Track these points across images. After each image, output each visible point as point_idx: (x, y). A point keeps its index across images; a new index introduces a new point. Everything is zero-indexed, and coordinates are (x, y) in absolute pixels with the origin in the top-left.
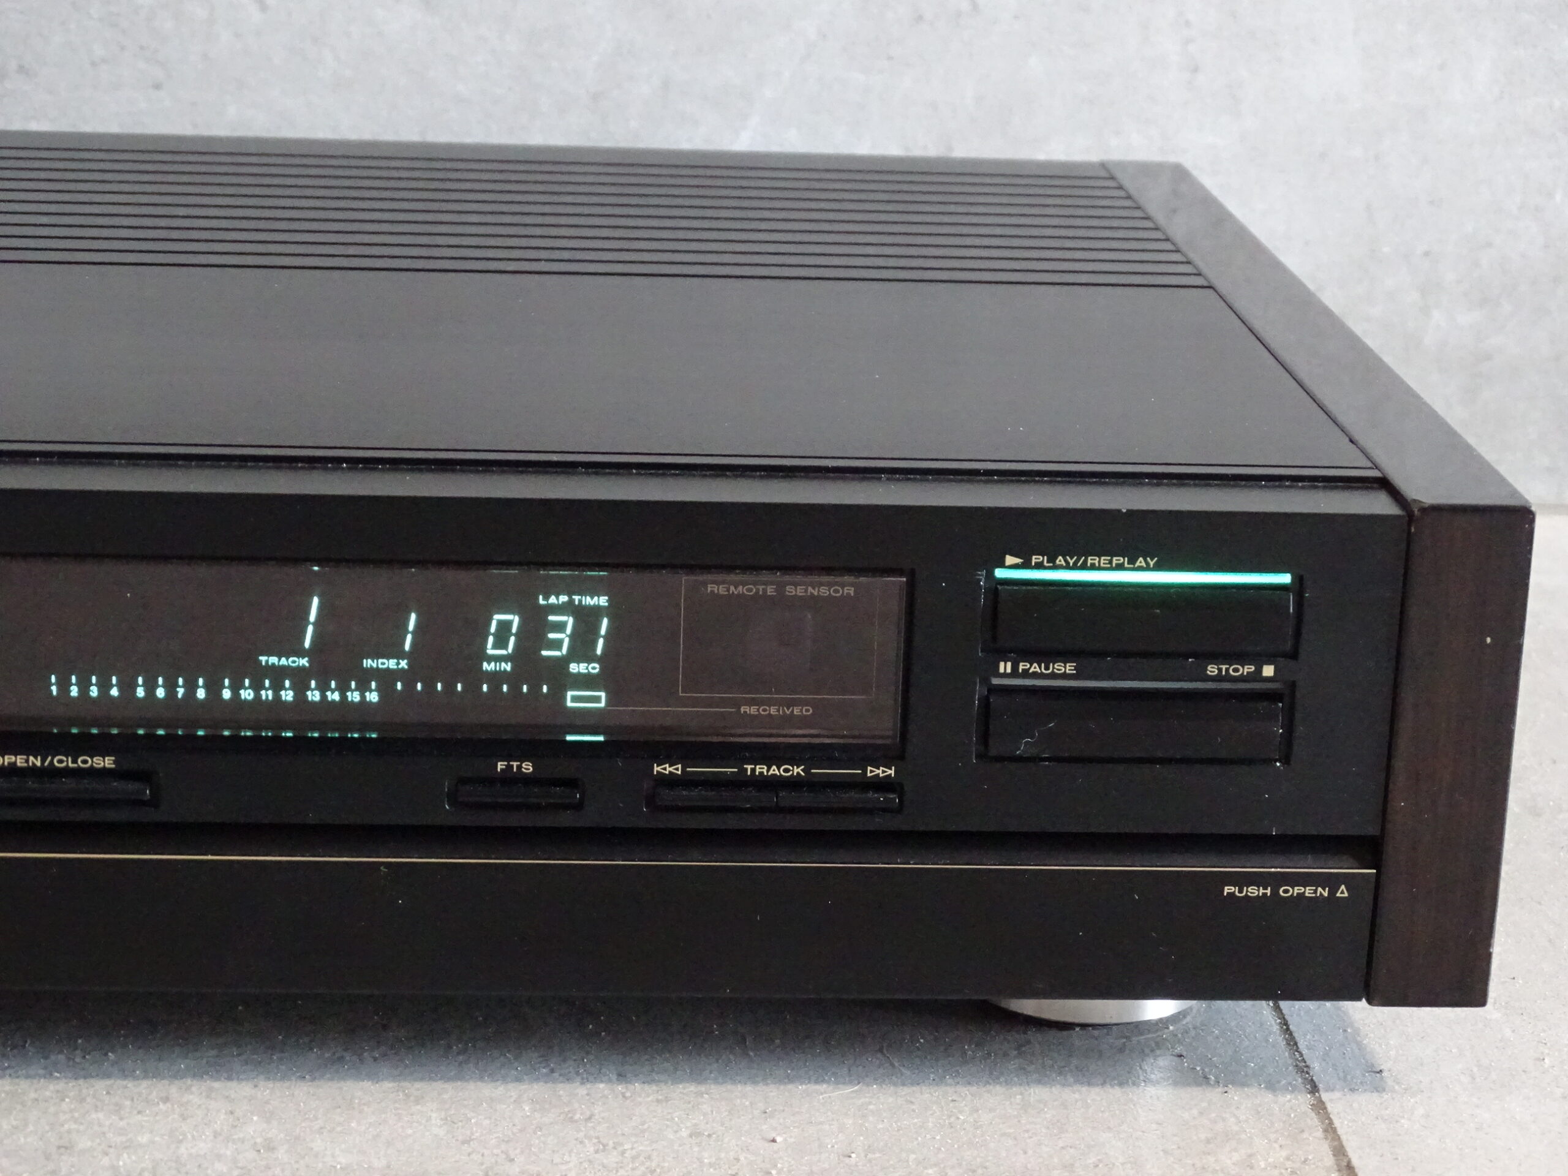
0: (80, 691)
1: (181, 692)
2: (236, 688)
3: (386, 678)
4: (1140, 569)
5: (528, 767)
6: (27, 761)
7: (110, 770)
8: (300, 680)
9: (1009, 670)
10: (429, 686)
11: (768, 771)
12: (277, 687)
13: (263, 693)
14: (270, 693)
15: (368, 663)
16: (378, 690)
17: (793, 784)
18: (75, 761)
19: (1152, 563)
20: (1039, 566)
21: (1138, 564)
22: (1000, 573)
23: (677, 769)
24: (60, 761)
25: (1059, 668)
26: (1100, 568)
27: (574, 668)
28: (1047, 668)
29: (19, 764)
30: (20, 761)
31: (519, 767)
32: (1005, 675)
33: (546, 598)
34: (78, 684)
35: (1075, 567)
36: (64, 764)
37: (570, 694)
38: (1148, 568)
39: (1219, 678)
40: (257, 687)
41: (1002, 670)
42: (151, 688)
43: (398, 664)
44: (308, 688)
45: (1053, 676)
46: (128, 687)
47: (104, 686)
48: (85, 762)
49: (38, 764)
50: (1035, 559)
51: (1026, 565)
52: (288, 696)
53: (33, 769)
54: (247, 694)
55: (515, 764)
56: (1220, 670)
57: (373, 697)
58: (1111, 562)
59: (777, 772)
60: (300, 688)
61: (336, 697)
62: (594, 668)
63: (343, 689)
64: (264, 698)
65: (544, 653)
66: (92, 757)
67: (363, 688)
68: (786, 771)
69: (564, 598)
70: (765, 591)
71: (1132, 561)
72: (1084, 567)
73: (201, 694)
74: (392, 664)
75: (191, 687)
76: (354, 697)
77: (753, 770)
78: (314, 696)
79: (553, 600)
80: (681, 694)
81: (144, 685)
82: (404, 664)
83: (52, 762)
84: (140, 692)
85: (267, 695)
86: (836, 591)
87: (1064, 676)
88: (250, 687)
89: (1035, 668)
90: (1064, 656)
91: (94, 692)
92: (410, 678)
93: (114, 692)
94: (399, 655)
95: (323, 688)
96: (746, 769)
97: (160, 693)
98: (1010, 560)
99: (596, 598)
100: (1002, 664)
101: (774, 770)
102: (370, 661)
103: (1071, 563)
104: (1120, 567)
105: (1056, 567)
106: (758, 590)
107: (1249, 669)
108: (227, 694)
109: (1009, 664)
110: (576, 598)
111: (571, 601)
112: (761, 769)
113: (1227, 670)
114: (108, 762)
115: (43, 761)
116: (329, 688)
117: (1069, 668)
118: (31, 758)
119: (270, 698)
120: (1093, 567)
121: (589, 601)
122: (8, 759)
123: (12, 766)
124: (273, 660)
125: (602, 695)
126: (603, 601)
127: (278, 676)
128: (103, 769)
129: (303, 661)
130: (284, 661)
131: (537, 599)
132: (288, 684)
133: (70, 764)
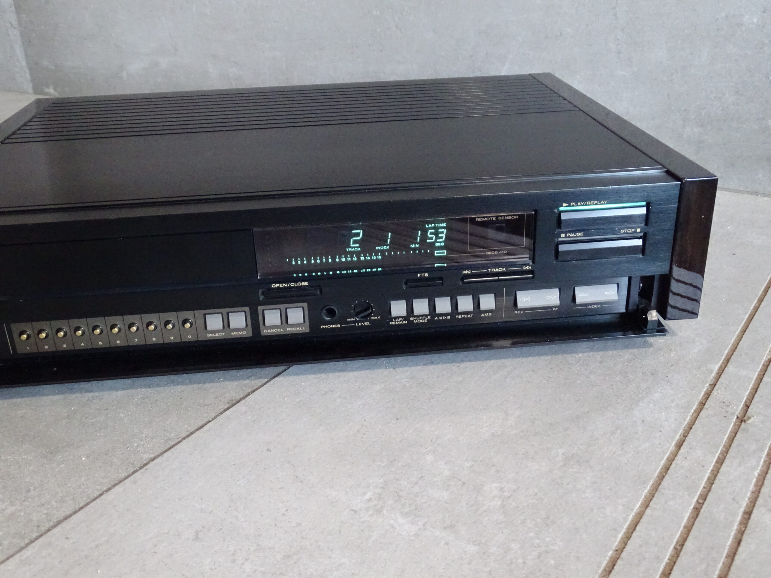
1: (324, 260)
2: (340, 258)
3: (383, 252)
4: (602, 204)
5: (427, 275)
6: (283, 285)
7: (307, 285)
8: (358, 254)
9: (564, 236)
10: (395, 253)
11: (495, 270)
12: (352, 257)
13: (348, 259)
14: (350, 259)
15: (378, 248)
16: (381, 255)
17: (502, 273)
18: (297, 284)
19: (606, 202)
20: (573, 206)
21: (601, 203)
22: (561, 209)
23: (469, 272)
24: (292, 285)
25: (578, 234)
26: (591, 205)
27: (437, 244)
28: (575, 235)
30: (281, 285)
31: (424, 275)
32: (563, 238)
33: (428, 225)
34: (294, 261)
35: (583, 205)
36: (293, 285)
37: (436, 252)
38: (604, 204)
39: (624, 233)
40: (346, 257)
41: (562, 236)
42: (315, 260)
43: (386, 247)
44: (361, 256)
45: (577, 237)
46: (309, 261)
47: (302, 261)
48: (299, 284)
49: (286, 286)
50: (572, 204)
51: (569, 206)
52: (355, 259)
53: (285, 288)
54: (343, 260)
55: (423, 274)
56: (625, 231)
57: (379, 257)
58: (594, 203)
59: (498, 270)
60: (358, 257)
61: (369, 258)
62: (443, 244)
63: (371, 256)
64: (348, 260)
65: (428, 241)
66: (301, 283)
67: (376, 255)
68: (500, 270)
69: (433, 225)
70: (492, 219)
71: (600, 202)
72: (586, 205)
73: (330, 260)
74: (384, 248)
75: (327, 259)
76: (374, 258)
77: (491, 270)
78: (363, 258)
79: (430, 226)
80: (469, 250)
81: (314, 259)
82: (388, 247)
83: (290, 285)
84: (313, 262)
85: (349, 259)
86: (513, 217)
87: (580, 236)
88: (344, 258)
89: (572, 235)
90: (580, 231)
91: (299, 263)
92: (389, 251)
93: (305, 262)
94: (386, 245)
95: (365, 256)
96: (489, 270)
97: (318, 261)
98: (565, 205)
99: (442, 224)
100: (562, 235)
101: (497, 270)
102: (378, 247)
103: (582, 204)
104: (596, 204)
105: (577, 206)
106: (490, 219)
107: (633, 230)
108: (337, 260)
109: (564, 234)
110: (437, 225)
111: (435, 225)
112: (493, 270)
113: (627, 231)
114: (306, 283)
115: (287, 285)
116: (367, 256)
117: (582, 234)
118: (284, 284)
119: (350, 260)
120: (589, 205)
121: (440, 225)
122: (277, 285)
123: (279, 287)
124: (350, 249)
125: (445, 251)
126: (444, 225)
127: (352, 254)
128: (305, 286)
129: (359, 249)
130: (353, 249)
131: (425, 226)
132: (355, 256)
133: (295, 285)
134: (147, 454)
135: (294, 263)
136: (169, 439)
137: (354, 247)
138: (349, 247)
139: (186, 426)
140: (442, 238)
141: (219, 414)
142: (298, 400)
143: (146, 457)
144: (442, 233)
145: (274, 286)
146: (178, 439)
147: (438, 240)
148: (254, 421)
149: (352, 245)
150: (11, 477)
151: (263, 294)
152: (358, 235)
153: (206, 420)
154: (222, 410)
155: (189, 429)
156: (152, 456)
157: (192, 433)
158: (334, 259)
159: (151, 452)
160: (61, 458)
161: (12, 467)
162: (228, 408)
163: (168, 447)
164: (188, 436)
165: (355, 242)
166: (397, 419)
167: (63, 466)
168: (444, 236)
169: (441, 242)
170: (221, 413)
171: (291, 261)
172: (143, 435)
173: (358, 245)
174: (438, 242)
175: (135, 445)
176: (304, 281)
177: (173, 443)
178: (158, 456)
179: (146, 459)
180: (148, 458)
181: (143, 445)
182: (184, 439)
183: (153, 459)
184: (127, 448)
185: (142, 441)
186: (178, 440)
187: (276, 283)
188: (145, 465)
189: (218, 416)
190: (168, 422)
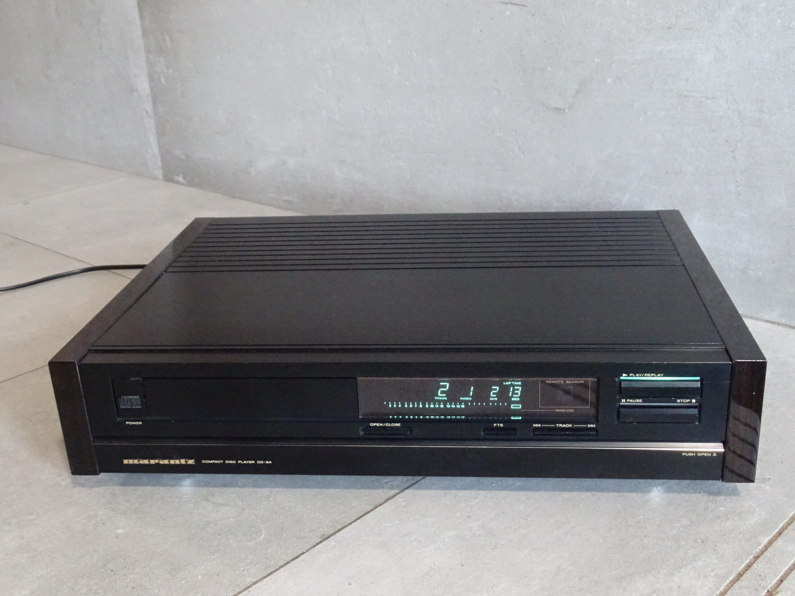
0: (392, 405)
1: (416, 406)
2: (429, 404)
3: (466, 402)
4: (659, 376)
5: (502, 425)
8: (445, 402)
9: (624, 401)
10: (477, 404)
12: (439, 404)
14: (438, 406)
15: (461, 398)
17: (569, 429)
18: (391, 424)
19: (662, 375)
20: (632, 376)
21: (658, 375)
22: (621, 378)
23: (539, 425)
24: (387, 425)
25: (638, 400)
26: (648, 377)
27: (513, 399)
28: (634, 401)
30: (378, 425)
31: (500, 425)
32: (623, 402)
33: (505, 383)
35: (641, 376)
37: (512, 405)
38: (661, 376)
39: (680, 403)
40: (434, 404)
41: (622, 401)
42: (409, 405)
44: (447, 404)
45: (636, 402)
46: (403, 405)
47: (397, 405)
48: (393, 425)
50: (631, 375)
51: (629, 376)
52: (442, 406)
53: (381, 426)
54: (432, 406)
55: (498, 424)
56: (681, 401)
57: (463, 406)
58: (651, 375)
60: (445, 404)
61: (454, 406)
62: (518, 399)
63: (456, 404)
66: (395, 424)
67: (460, 404)
68: (567, 426)
69: (510, 383)
70: (561, 382)
71: (657, 375)
72: (644, 376)
73: (421, 406)
74: (467, 399)
75: (418, 405)
76: (458, 406)
77: (559, 426)
78: (448, 406)
79: (507, 383)
80: (540, 407)
81: (407, 404)
82: (470, 399)
83: (385, 425)
84: (406, 406)
85: (437, 406)
86: (579, 382)
87: (639, 402)
89: (631, 401)
90: (639, 398)
91: (395, 406)
92: (471, 402)
93: (400, 406)
94: (469, 397)
95: (451, 405)
96: (557, 425)
97: (411, 406)
98: (624, 375)
99: (518, 383)
100: (622, 400)
101: (564, 425)
103: (640, 375)
104: (653, 376)
105: (636, 376)
106: (559, 382)
107: (689, 400)
108: (427, 406)
109: (624, 400)
111: (512, 383)
112: (561, 425)
113: (683, 401)
114: (399, 425)
115: (383, 424)
116: (452, 405)
117: (641, 401)
118: (380, 424)
120: (646, 376)
121: (516, 383)
122: (375, 424)
123: (376, 426)
124: (438, 398)
125: (520, 405)
126: (520, 383)
127: (439, 402)
128: (398, 427)
129: (446, 398)
130: (441, 398)
131: (503, 383)
132: (442, 403)
133: (390, 425)
134: (251, 578)
135: (390, 406)
136: (269, 567)
137: (442, 397)
138: (438, 396)
139: (284, 556)
140: (517, 394)
141: (312, 547)
142: (380, 540)
143: (250, 580)
144: (518, 390)
145: (372, 425)
146: (276, 567)
147: (514, 396)
148: (340, 556)
149: (439, 395)
150: (143, 588)
151: (363, 430)
152: (445, 386)
153: (301, 552)
154: (315, 544)
155: (286, 558)
156: (255, 580)
157: (288, 563)
158: (424, 405)
159: (254, 576)
160: (182, 575)
161: (144, 579)
162: (321, 542)
163: (268, 573)
164: (285, 565)
165: (442, 392)
166: (462, 565)
167: (183, 582)
168: (519, 392)
169: (517, 397)
170: (314, 546)
171: (388, 404)
172: (248, 561)
173: (445, 395)
174: (514, 397)
175: (242, 569)
176: (397, 422)
177: (272, 570)
178: (259, 580)
179: (249, 583)
180: (251, 581)
181: (248, 569)
182: (282, 567)
183: (255, 583)
184: (235, 571)
185: (247, 566)
186: (276, 568)
187: (373, 422)
188: (248, 587)
189: (311, 549)
190: (269, 551)
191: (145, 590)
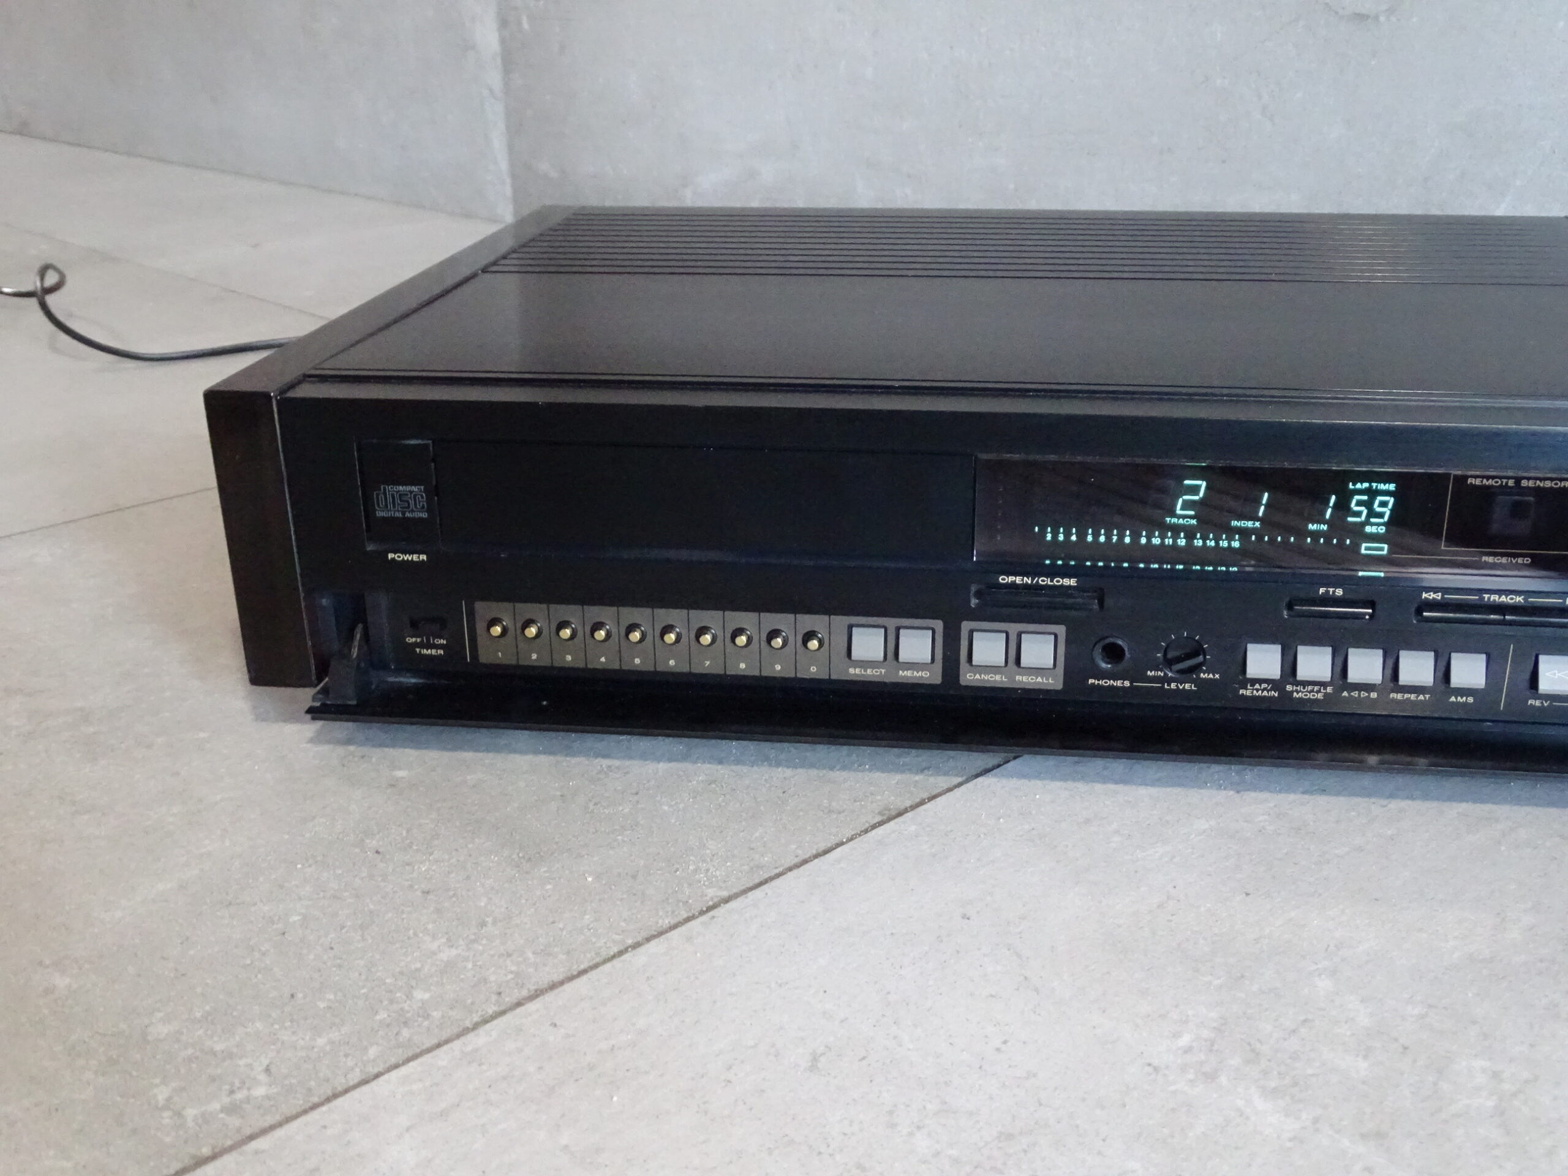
0: (1052, 537)
1: (1115, 538)
3: (1244, 533)
5: (1339, 592)
6: (1022, 580)
7: (1074, 587)
8: (1190, 533)
10: (1273, 538)
11: (1499, 598)
12: (1175, 537)
13: (1166, 540)
14: (1171, 540)
16: (1239, 540)
17: (1515, 608)
18: (1052, 581)
23: (1438, 596)
24: (1043, 581)
27: (1368, 529)
29: (1017, 582)
30: (1018, 580)
31: (1334, 592)
33: (1354, 484)
34: (1051, 532)
36: (1045, 583)
37: (1364, 545)
40: (1163, 537)
42: (1096, 535)
43: (1254, 524)
44: (1195, 538)
46: (1082, 535)
47: (1068, 534)
48: (1058, 581)
49: (1030, 582)
52: (1182, 542)
53: (1026, 586)
54: (1156, 541)
55: (1331, 590)
57: (1236, 544)
59: (1505, 600)
60: (1190, 537)
61: (1213, 543)
62: (1382, 530)
63: (1217, 538)
64: (1167, 543)
65: (1350, 519)
66: (1063, 579)
67: (1230, 539)
68: (1512, 599)
69: (1366, 485)
70: (1507, 483)
73: (1127, 540)
74: (1250, 524)
75: (1121, 537)
76: (1224, 544)
77: (1489, 598)
78: (1198, 543)
79: (1359, 486)
80: (1443, 548)
81: (1093, 534)
82: (1257, 524)
83: (1038, 580)
84: (1090, 538)
85: (1169, 541)
86: (1556, 484)
88: (1159, 537)
91: (1062, 537)
92: (1259, 533)
93: (1074, 538)
94: (1255, 518)
95: (1204, 538)
96: (1484, 598)
97: (1102, 539)
99: (1387, 485)
101: (1503, 598)
102: (1236, 522)
106: (1502, 482)
108: (1144, 540)
110: (1374, 485)
111: (1371, 487)
112: (1495, 597)
114: (1072, 582)
115: (1033, 580)
116: (1208, 538)
118: (1025, 578)
119: (1171, 543)
121: (1382, 487)
122: (1011, 579)
123: (1014, 583)
124: (1174, 520)
125: (1386, 546)
126: (1392, 487)
127: (1176, 530)
128: (1070, 587)
129: (1194, 522)
130: (1181, 521)
131: (1348, 485)
132: (1182, 535)
133: (1049, 583)
134: (715, 889)
135: (1049, 537)
136: (759, 867)
137: (1184, 517)
138: (1173, 514)
139: (794, 847)
140: (1381, 515)
141: (862, 832)
143: (713, 893)
144: (1385, 504)
145: (1004, 579)
146: (776, 868)
147: (1373, 520)
148: (934, 856)
149: (1179, 512)
150: (451, 893)
151: (979, 594)
152: (1195, 490)
153: (834, 840)
155: (800, 852)
156: (725, 894)
157: (805, 862)
158: (1135, 536)
159: (723, 885)
160: (545, 872)
161: (453, 875)
162: (881, 823)
163: (757, 881)
164: (797, 866)
165: (1187, 505)
166: (1247, 894)
167: (549, 887)
168: (1387, 511)
169: (1378, 525)
170: (866, 831)
171: (1043, 533)
172: (708, 851)
173: (1192, 513)
174: (1372, 524)
175: (691, 868)
176: (1070, 577)
177: (766, 876)
178: (736, 896)
179: (712, 899)
180: (717, 897)
181: (708, 870)
182: (790, 869)
183: (727, 900)
184: (676, 872)
185: (704, 861)
186: (777, 871)
187: (1008, 574)
188: (710, 909)
189: (860, 835)
190: (757, 834)
191: (454, 899)
